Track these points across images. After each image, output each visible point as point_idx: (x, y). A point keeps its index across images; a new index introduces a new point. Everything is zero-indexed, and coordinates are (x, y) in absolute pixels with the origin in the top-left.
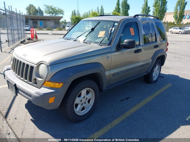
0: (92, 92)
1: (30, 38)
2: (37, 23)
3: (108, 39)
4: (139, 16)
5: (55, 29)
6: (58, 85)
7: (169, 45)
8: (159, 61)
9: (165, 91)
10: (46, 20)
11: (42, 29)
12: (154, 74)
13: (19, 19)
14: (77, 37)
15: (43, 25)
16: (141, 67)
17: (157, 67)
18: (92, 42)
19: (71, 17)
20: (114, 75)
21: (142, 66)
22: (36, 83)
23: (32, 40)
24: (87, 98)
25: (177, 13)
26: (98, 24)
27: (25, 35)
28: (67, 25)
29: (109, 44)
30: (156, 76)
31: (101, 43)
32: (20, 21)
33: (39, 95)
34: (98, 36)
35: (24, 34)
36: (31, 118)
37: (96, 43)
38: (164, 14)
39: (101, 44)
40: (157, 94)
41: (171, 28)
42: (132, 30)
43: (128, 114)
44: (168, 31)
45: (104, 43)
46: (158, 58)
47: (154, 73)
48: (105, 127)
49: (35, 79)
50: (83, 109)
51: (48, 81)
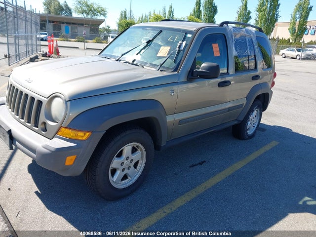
0: (141, 149)
1: (46, 53)
2: (60, 29)
3: (175, 61)
4: (229, 25)
5: (90, 41)
6: (83, 136)
7: (277, 76)
8: (259, 102)
9: (265, 153)
10: (75, 24)
11: (69, 39)
12: (249, 124)
13: (30, 21)
14: (122, 55)
15: (70, 32)
16: (228, 111)
17: (255, 113)
18: (147, 63)
19: (118, 21)
20: (180, 122)
21: (230, 109)
22: (45, 130)
23: (49, 56)
24: (132, 160)
25: (294, 24)
26: (158, 34)
27: (38, 48)
28: (111, 35)
29: (176, 69)
30: (253, 127)
31: (161, 67)
32: (31, 22)
33: (49, 150)
34: (158, 55)
35: (37, 45)
36: (37, 189)
37: (154, 66)
38: (274, 24)
39: (161, 69)
40: (252, 157)
41: (284, 49)
42: (216, 47)
43: (201, 189)
44: (278, 54)
45: (167, 66)
46: (258, 97)
47: (249, 122)
48: (160, 210)
49: (45, 123)
50: (125, 177)
51: (65, 128)
